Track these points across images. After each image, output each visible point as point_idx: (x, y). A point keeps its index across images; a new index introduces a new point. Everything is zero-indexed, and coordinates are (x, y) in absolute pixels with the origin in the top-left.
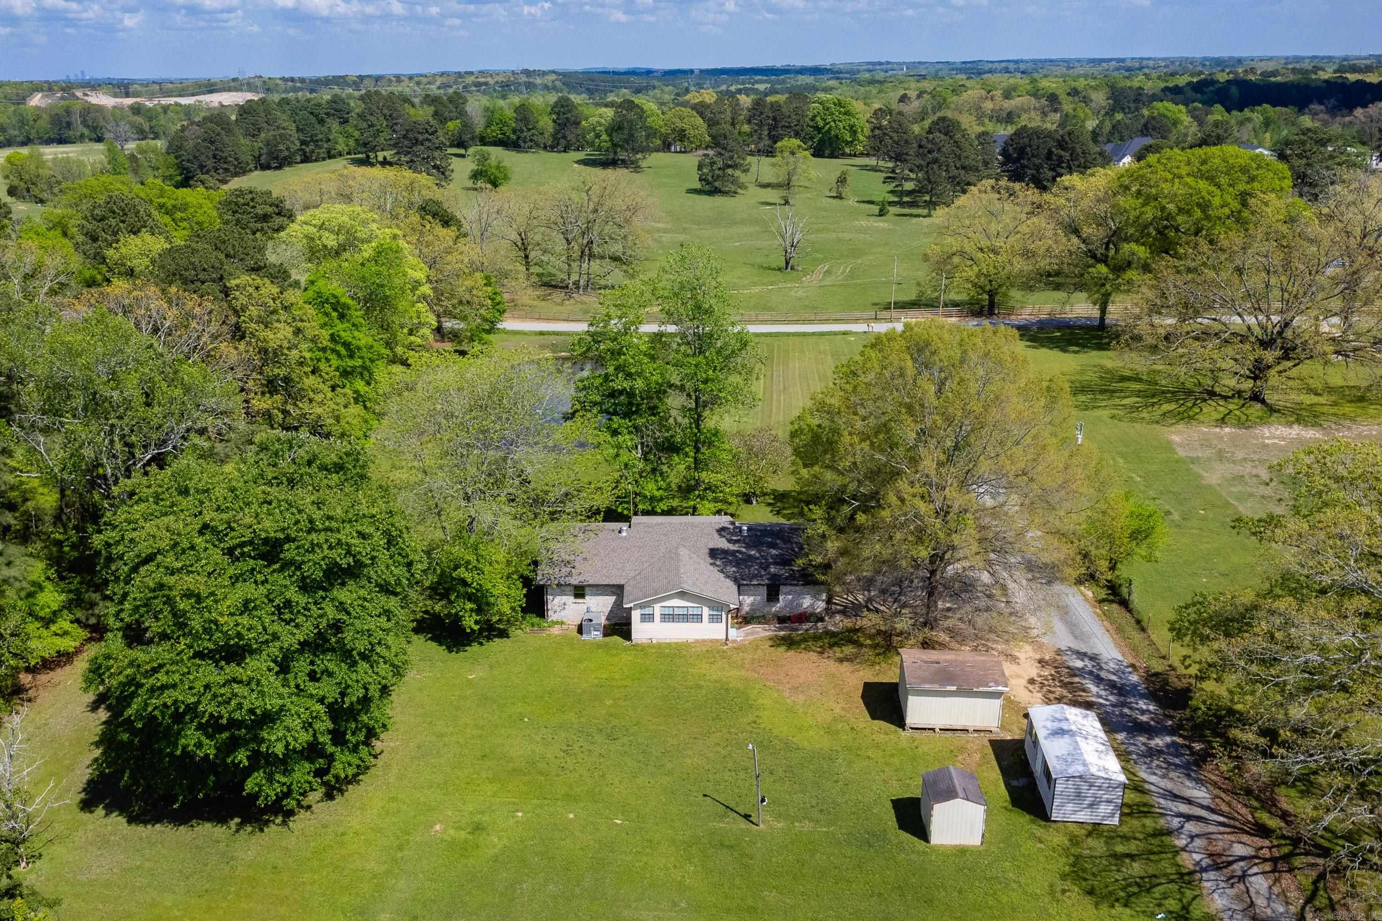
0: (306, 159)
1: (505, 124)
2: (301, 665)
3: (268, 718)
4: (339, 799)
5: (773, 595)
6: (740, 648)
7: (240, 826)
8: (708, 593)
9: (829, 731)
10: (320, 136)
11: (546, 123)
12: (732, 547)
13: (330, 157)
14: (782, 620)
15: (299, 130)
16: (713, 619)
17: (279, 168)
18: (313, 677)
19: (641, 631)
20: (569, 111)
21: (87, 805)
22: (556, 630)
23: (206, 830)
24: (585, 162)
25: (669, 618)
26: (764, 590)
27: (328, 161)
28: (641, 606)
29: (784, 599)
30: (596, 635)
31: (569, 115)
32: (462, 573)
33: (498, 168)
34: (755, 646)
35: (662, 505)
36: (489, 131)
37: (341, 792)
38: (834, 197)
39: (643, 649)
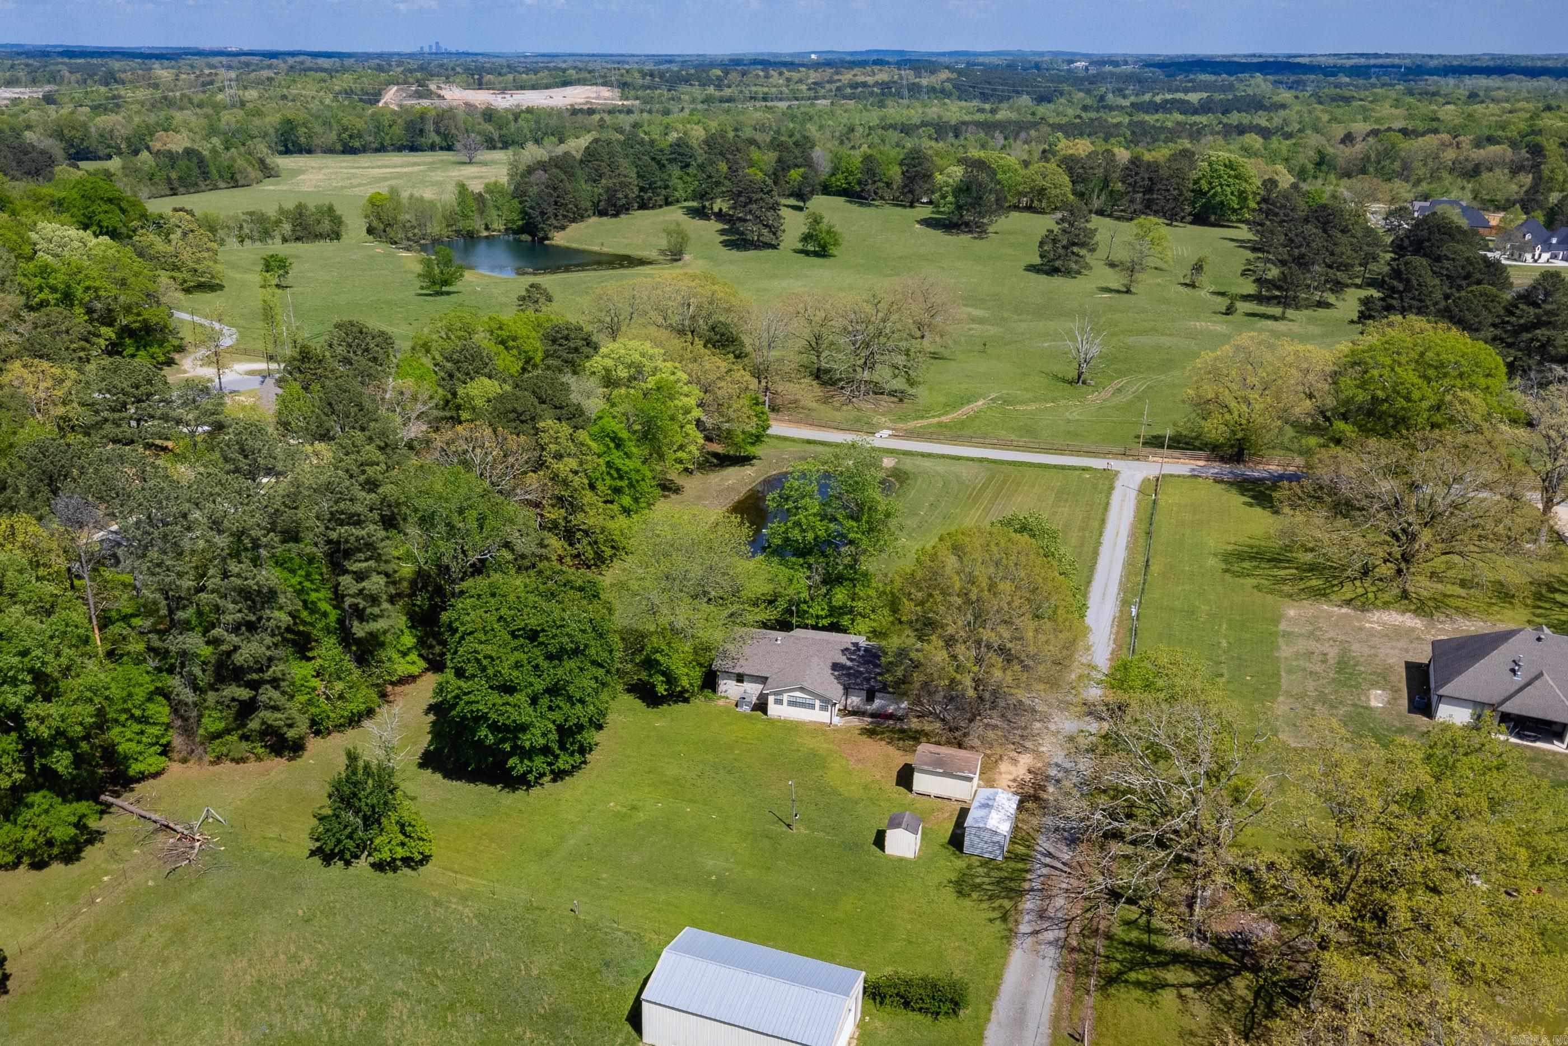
0: (643, 206)
1: (851, 174)
2: (545, 701)
3: (524, 728)
4: (559, 783)
5: (870, 698)
6: (837, 730)
7: (503, 788)
8: (819, 691)
9: (866, 788)
10: (659, 184)
11: (895, 173)
12: (849, 663)
13: (667, 203)
14: (872, 715)
15: (639, 176)
16: (823, 708)
17: (616, 215)
18: (550, 708)
19: (773, 709)
20: (920, 164)
21: (421, 766)
22: (721, 702)
23: (483, 788)
24: (927, 223)
25: (792, 703)
26: (864, 693)
27: (665, 209)
28: (775, 694)
29: (877, 703)
30: (746, 709)
31: (919, 169)
32: (658, 656)
33: (828, 232)
34: (848, 730)
35: (825, 622)
36: (833, 179)
37: (562, 779)
38: (1186, 285)
39: (772, 722)
